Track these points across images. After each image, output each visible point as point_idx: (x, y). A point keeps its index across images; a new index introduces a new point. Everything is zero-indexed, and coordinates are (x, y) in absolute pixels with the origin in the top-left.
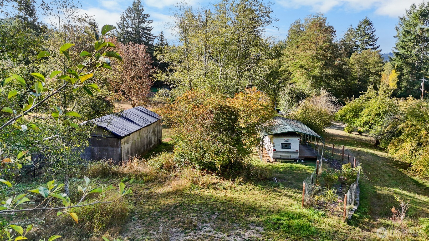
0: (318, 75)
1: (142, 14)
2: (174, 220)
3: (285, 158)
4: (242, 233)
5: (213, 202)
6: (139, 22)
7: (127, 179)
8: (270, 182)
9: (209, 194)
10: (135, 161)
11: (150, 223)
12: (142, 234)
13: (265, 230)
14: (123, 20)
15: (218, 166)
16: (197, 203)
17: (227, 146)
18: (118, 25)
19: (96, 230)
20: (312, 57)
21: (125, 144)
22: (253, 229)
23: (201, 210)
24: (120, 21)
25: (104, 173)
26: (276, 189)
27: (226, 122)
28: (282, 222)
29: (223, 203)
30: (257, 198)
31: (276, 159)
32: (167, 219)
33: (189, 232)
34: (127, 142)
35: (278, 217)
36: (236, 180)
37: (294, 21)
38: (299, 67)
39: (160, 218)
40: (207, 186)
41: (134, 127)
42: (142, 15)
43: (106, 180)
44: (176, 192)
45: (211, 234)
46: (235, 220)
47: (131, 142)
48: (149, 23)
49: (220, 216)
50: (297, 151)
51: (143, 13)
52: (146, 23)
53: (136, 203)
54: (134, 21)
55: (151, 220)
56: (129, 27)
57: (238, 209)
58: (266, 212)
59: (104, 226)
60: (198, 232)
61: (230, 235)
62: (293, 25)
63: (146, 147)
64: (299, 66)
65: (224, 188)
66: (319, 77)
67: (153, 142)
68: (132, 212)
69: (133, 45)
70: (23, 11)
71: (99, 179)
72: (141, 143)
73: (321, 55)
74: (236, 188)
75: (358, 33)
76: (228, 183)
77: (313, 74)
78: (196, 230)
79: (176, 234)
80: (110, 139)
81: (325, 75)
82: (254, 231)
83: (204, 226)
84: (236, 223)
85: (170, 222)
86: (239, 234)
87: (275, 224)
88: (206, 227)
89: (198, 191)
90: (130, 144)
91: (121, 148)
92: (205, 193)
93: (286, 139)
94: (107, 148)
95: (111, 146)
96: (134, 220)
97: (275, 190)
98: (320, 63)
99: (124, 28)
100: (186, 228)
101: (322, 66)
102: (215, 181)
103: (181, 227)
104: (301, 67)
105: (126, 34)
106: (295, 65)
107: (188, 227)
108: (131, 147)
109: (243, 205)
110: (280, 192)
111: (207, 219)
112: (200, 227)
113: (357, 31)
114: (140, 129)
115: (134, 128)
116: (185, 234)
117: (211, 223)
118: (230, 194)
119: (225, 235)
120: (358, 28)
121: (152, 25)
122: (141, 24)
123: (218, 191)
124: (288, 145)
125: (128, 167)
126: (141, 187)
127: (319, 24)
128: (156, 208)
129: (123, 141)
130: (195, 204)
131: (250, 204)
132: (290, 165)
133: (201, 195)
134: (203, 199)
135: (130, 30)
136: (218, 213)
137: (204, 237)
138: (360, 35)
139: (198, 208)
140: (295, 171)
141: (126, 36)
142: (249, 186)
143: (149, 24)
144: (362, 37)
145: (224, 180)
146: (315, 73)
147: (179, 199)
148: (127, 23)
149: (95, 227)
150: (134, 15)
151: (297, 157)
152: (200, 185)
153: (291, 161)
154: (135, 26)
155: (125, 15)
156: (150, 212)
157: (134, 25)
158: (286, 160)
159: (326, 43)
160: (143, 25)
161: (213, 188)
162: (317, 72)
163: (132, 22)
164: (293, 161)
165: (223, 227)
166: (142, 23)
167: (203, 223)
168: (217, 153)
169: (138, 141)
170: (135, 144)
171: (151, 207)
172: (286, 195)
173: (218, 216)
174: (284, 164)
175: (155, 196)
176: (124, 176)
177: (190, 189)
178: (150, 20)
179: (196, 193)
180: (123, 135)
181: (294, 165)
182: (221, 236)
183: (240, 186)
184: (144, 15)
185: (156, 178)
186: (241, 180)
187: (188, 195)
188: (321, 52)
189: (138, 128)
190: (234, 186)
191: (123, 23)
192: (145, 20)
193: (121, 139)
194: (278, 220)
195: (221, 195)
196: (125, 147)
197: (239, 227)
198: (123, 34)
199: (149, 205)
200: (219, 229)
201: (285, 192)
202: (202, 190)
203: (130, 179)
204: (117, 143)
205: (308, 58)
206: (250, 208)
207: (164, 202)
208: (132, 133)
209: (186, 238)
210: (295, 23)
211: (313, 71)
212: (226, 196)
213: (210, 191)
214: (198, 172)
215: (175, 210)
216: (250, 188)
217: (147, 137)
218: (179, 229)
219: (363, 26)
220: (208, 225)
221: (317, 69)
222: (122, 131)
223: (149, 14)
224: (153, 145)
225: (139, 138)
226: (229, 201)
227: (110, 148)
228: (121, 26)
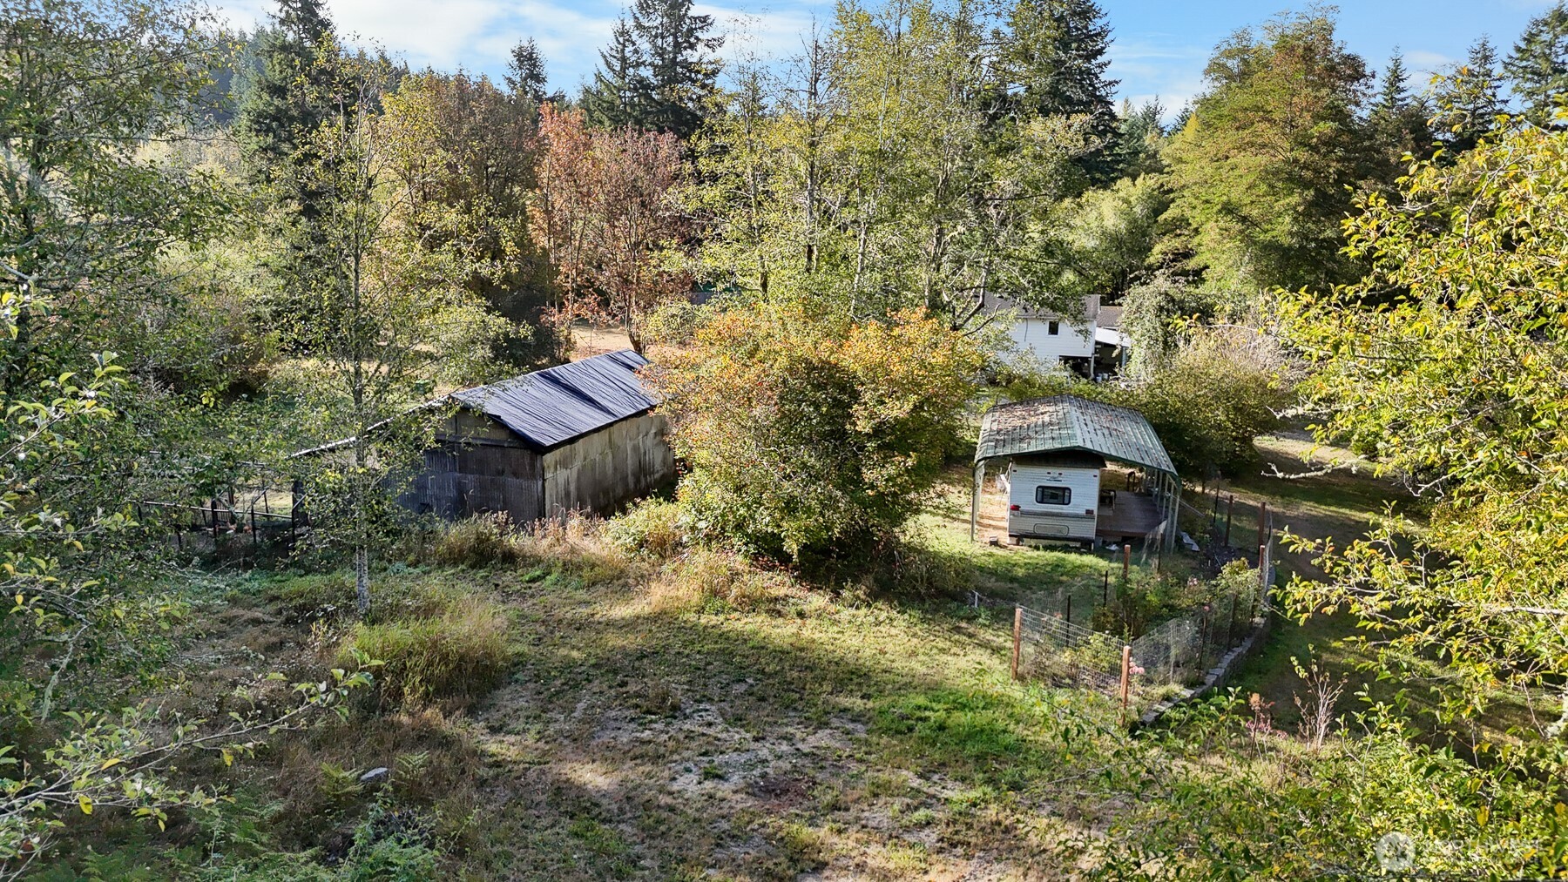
0: (1286, 241)
1: (685, 14)
2: (624, 689)
3: (1050, 533)
4: (799, 735)
5: (753, 648)
6: (677, 45)
7: (538, 573)
8: (954, 605)
9: (748, 627)
10: (575, 522)
11: (557, 693)
12: (528, 717)
13: (869, 732)
14: (621, 40)
15: (791, 547)
16: (705, 649)
17: (818, 488)
18: (605, 57)
19: (409, 699)
20: (1269, 175)
21: (556, 469)
22: (837, 728)
23: (709, 667)
24: (614, 44)
25: (481, 554)
26: (964, 625)
27: (821, 415)
28: (927, 713)
29: (781, 654)
30: (889, 648)
31: (1019, 538)
32: (605, 687)
33: (651, 722)
34: (564, 463)
35: (921, 700)
36: (845, 594)
37: (1229, 34)
38: (1220, 211)
39: (590, 681)
40: (751, 603)
41: (591, 417)
42: (687, 21)
43: (482, 573)
44: (655, 618)
45: (711, 731)
46: (794, 701)
47: (578, 464)
48: (712, 48)
49: (755, 689)
50: (1089, 512)
51: (690, 13)
52: (700, 47)
53: (540, 639)
54: (659, 41)
55: (563, 684)
56: (643, 63)
57: (818, 671)
58: (897, 686)
59: (431, 689)
60: (677, 724)
61: (764, 738)
62: (1223, 49)
63: (631, 480)
64: (1219, 207)
65: (801, 615)
66: (1290, 248)
67: (658, 466)
68: (519, 662)
69: (636, 135)
70: (295, 28)
71: (463, 571)
72: (615, 469)
73: (1305, 167)
74: (837, 616)
75: (1524, 63)
76: (818, 601)
77: (1269, 237)
78: (675, 718)
79: (618, 724)
80: (513, 451)
81: (1316, 240)
82: (838, 734)
83: (699, 711)
84: (795, 709)
85: (613, 692)
86: (789, 738)
87: (903, 717)
88: (703, 713)
89: (721, 618)
90: (575, 470)
91: (544, 480)
92: (739, 625)
93: (1055, 471)
94: (502, 479)
95: (515, 474)
96: (517, 681)
97: (960, 628)
98: (1295, 199)
99: (623, 69)
100: (649, 712)
101: (1300, 209)
102: (782, 592)
103: (637, 706)
104: (1228, 209)
105: (629, 89)
106: (1207, 202)
107: (654, 709)
108: (578, 478)
109: (837, 663)
110: (970, 636)
111: (715, 691)
112: (688, 711)
113: (1519, 55)
114: (611, 425)
115: (590, 419)
116: (640, 725)
117: (722, 704)
118: (811, 631)
119: (748, 736)
120: (1523, 45)
121: (720, 53)
122: (684, 53)
123: (780, 621)
124: (1060, 493)
125: (549, 540)
126: (570, 598)
127: (1300, 51)
128: (589, 655)
129: (549, 458)
130: (699, 652)
131: (861, 661)
132: (1058, 558)
133: (726, 627)
134: (728, 639)
135: (646, 72)
136: (756, 679)
137: (686, 737)
138: (1534, 73)
139: (702, 664)
140: (1064, 578)
141: (632, 98)
142: (883, 611)
143: (710, 50)
144: (1539, 82)
145: (810, 590)
146: (1274, 233)
147: (660, 636)
148: (636, 51)
149: (406, 690)
150: (660, 19)
151: (1092, 534)
152: (730, 599)
153: (1072, 544)
154: (663, 60)
155: (630, 24)
156: (568, 665)
157: (661, 55)
158: (1053, 542)
159: (1321, 124)
160: (691, 56)
161: (767, 611)
162: (1283, 230)
163: (655, 46)
164: (1078, 545)
165: (751, 715)
166: (685, 48)
167: (700, 702)
168: (790, 507)
169: (604, 460)
170: (593, 469)
171: (575, 654)
172: (984, 645)
173: (752, 686)
174: (1041, 553)
175: (600, 623)
176: (533, 566)
177: (701, 611)
178: (715, 37)
179: (712, 623)
180: (548, 442)
181: (1073, 558)
182: (737, 737)
183: (853, 611)
184: (695, 18)
185: (622, 574)
186: (860, 593)
187: (689, 625)
188: (1303, 155)
189: (602, 419)
190: (832, 608)
191: (623, 51)
192: (697, 38)
193: (544, 454)
194: (919, 708)
195: (782, 632)
196: (558, 477)
197: (797, 720)
198: (619, 91)
199: (573, 648)
200: (738, 720)
201: (987, 635)
202: (736, 615)
203: (549, 573)
204: (533, 466)
205: (1251, 178)
206: (853, 673)
207: (614, 640)
208: (582, 436)
209: (638, 735)
210: (1233, 42)
211: (1269, 227)
212: (797, 635)
213: (756, 619)
214: (739, 562)
215: (637, 664)
216: (881, 619)
217: (636, 449)
218: (627, 713)
219: (1545, 37)
220: (713, 708)
221: (1288, 219)
222: (551, 429)
223: (712, 18)
224: (657, 476)
225: (608, 451)
226: (802, 650)
227: (511, 480)
228: (614, 61)
